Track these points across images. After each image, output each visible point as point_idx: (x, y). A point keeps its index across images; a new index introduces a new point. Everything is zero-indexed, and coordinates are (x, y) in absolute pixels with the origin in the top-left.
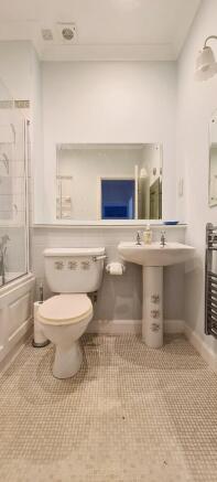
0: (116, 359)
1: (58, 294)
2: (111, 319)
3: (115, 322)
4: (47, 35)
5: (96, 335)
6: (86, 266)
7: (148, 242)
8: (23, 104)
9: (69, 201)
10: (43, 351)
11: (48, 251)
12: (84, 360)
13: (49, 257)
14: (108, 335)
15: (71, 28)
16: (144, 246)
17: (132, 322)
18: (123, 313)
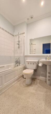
0: (38, 84)
1: (28, 69)
2: (40, 76)
3: (41, 77)
4: (28, 19)
5: (36, 79)
6: (33, 64)
7: (48, 59)
8: (24, 33)
9: (35, 49)
10: (25, 79)
11: (27, 61)
12: (32, 83)
13: (27, 62)
14: (38, 80)
15: (32, 16)
16: (47, 60)
17: (44, 78)
18: (42, 75)
